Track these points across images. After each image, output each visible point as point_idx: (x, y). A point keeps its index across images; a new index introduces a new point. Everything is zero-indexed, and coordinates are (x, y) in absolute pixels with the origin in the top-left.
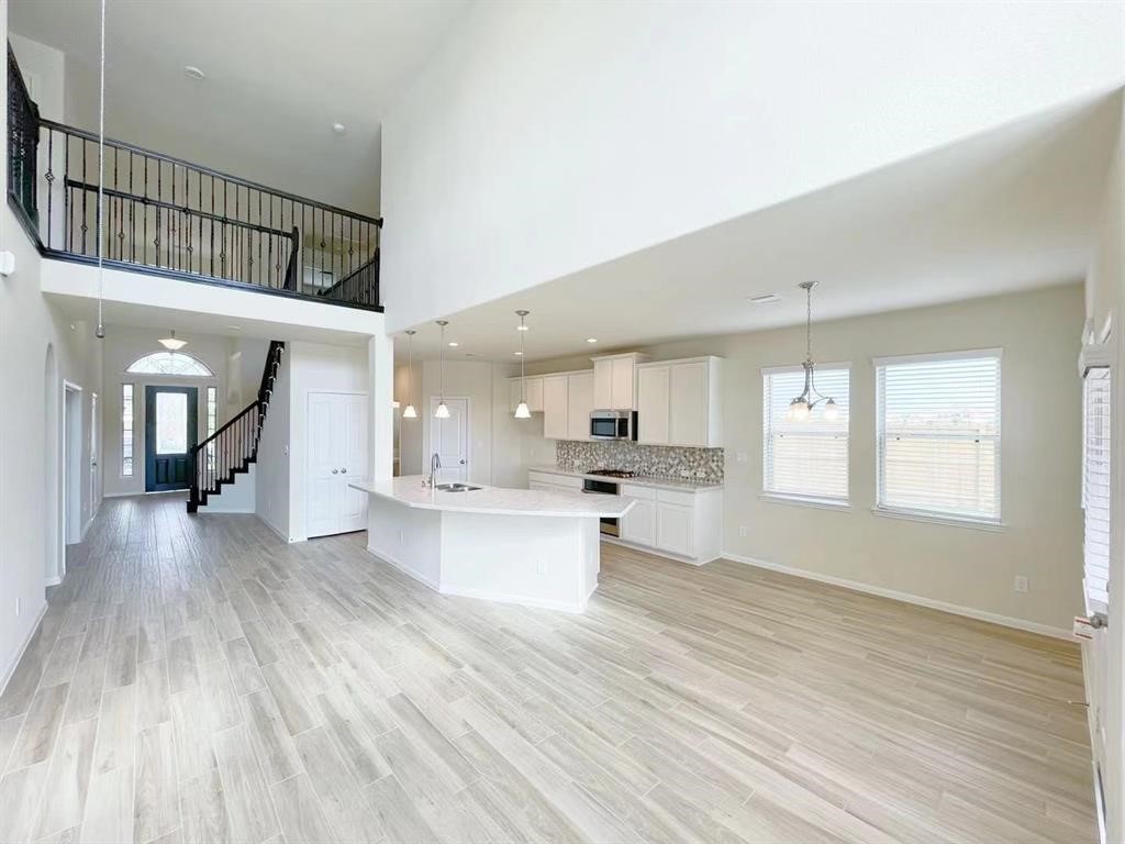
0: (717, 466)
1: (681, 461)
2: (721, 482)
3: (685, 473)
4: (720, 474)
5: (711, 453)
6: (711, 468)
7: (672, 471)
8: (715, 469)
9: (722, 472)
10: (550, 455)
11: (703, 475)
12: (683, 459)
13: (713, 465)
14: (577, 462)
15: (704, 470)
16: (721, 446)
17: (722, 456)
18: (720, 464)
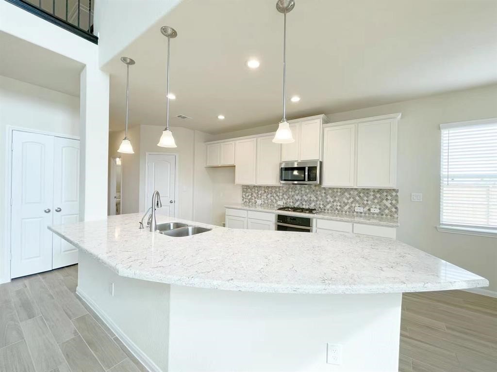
0: (391, 204)
1: (355, 200)
2: (396, 216)
3: (358, 209)
4: (394, 210)
5: (385, 194)
6: (385, 205)
7: (346, 208)
8: (389, 206)
9: (396, 208)
10: (237, 197)
11: (377, 211)
12: (357, 198)
13: (388, 204)
14: (259, 202)
15: (378, 207)
16: (395, 188)
17: (397, 196)
18: (394, 202)
